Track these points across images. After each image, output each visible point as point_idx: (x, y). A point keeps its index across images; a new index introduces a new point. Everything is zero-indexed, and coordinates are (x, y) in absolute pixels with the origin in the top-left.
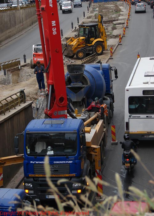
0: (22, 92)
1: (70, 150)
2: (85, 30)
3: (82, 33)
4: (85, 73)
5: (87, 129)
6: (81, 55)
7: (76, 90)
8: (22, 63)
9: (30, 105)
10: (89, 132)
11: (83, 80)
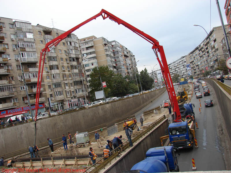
0: (164, 115)
1: (184, 132)
2: (180, 94)
3: (179, 95)
4: (184, 107)
5: (189, 124)
6: (180, 102)
7: (182, 113)
8: (161, 107)
9: (168, 119)
10: (190, 125)
11: (184, 109)
